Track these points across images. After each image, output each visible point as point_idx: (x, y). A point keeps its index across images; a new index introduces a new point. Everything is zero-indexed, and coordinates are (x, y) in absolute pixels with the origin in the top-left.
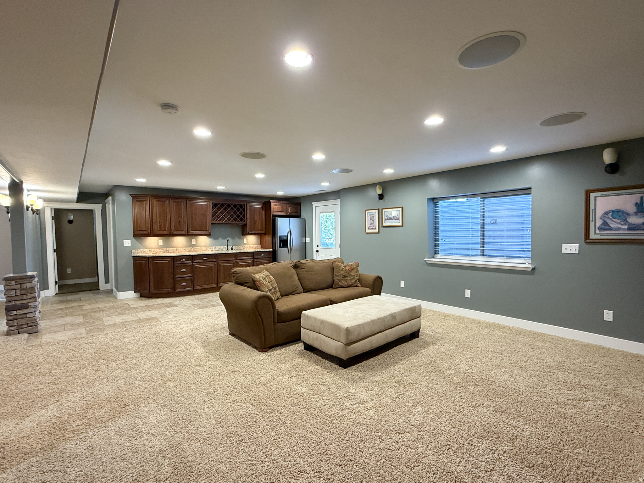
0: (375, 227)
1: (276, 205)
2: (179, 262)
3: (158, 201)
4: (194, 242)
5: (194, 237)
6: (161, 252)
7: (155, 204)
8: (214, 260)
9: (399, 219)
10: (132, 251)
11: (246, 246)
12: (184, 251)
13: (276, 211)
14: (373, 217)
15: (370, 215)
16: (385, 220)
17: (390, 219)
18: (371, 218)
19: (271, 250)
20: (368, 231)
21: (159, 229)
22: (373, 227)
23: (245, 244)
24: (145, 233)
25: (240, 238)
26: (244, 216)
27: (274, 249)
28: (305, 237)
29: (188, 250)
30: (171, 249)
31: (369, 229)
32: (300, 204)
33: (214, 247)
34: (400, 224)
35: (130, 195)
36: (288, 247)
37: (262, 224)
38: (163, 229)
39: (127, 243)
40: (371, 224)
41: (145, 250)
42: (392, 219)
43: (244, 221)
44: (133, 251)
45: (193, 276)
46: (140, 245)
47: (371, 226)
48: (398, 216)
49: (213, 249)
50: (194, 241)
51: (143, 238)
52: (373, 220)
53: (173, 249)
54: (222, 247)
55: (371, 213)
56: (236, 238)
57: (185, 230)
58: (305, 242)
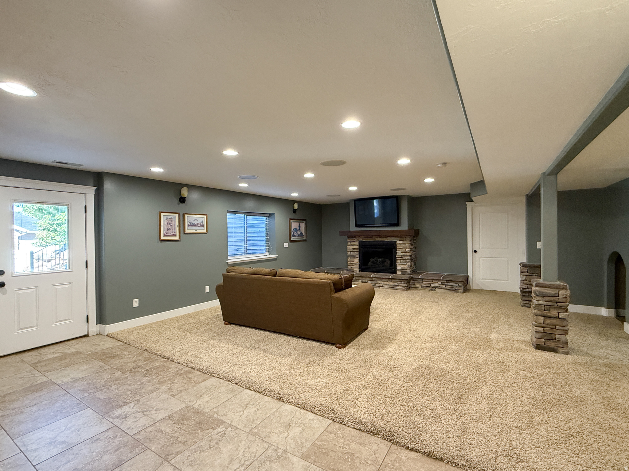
0: (174, 233)
9: (203, 226)
14: (172, 221)
15: (167, 219)
16: (188, 226)
17: (194, 225)
18: (168, 222)
20: (163, 238)
22: (173, 234)
31: (165, 235)
34: (205, 231)
40: (169, 229)
42: (196, 226)
47: (168, 232)
48: (202, 223)
52: (172, 225)
55: (169, 217)
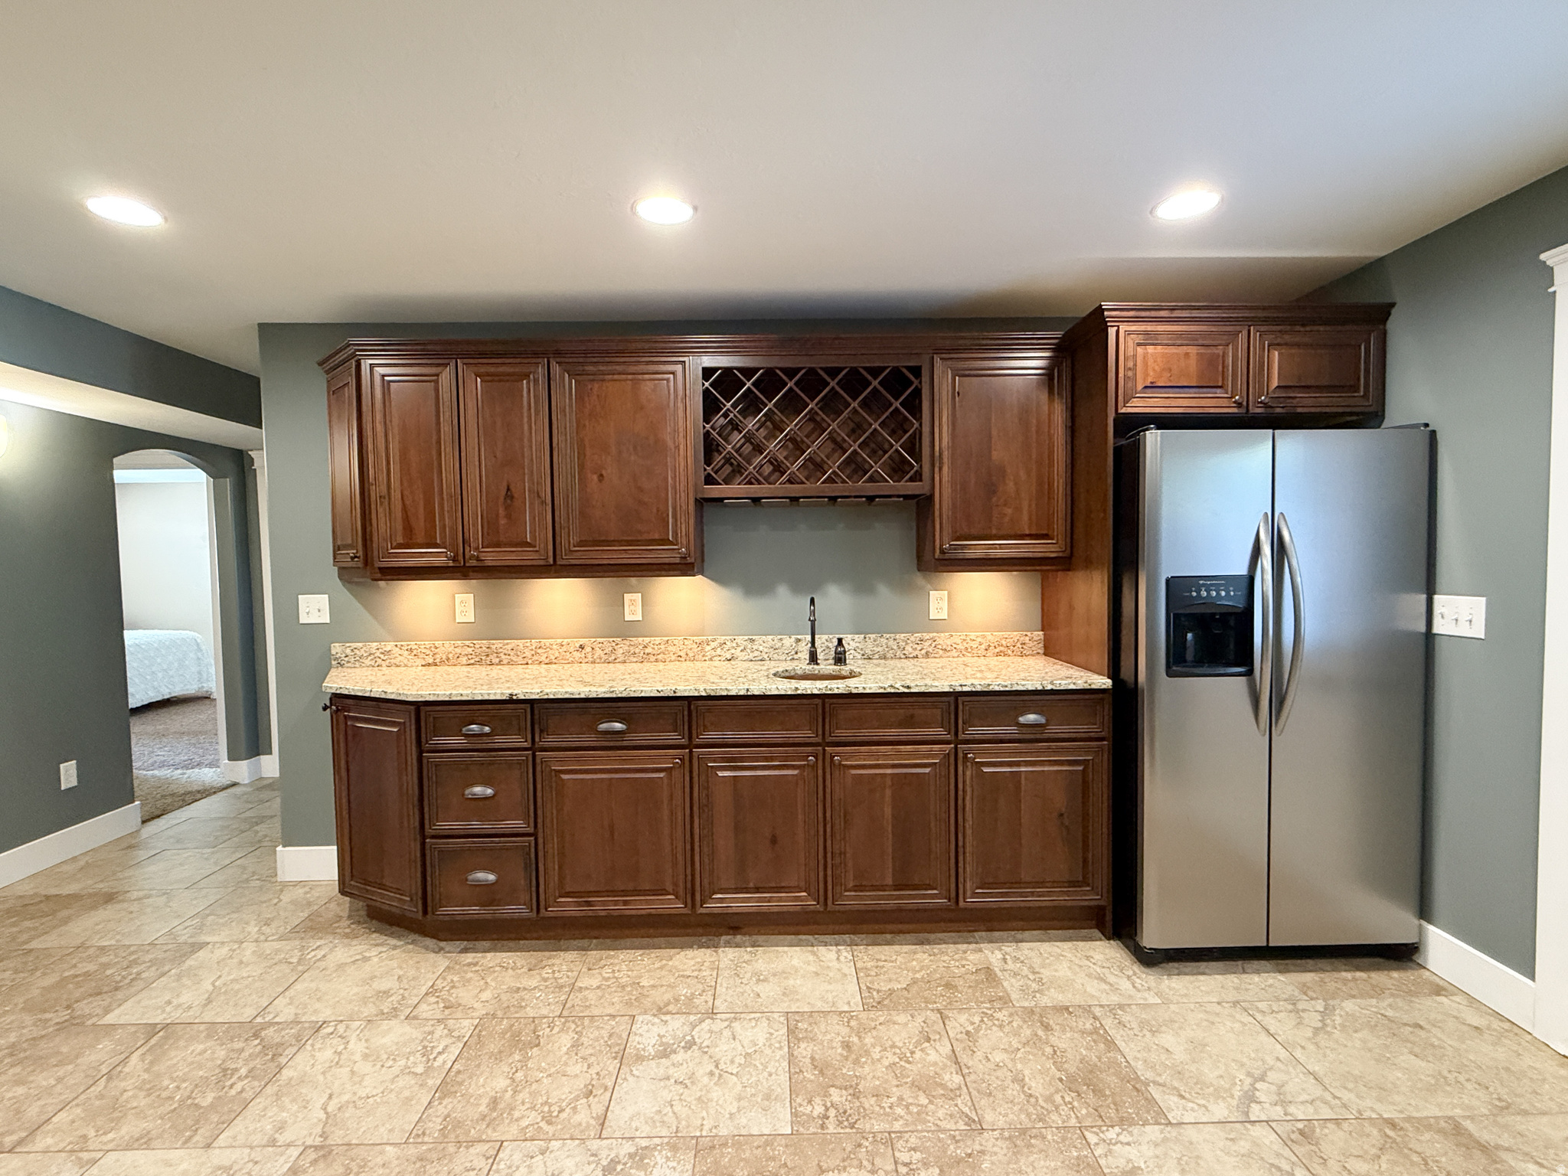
1: (1149, 339)
2: (454, 741)
3: (395, 378)
4: (633, 607)
5: (633, 580)
6: (464, 660)
8: (674, 737)
10: (333, 651)
11: (943, 639)
12: (577, 655)
13: (1152, 387)
19: (1103, 682)
21: (401, 540)
23: (936, 626)
25: (904, 587)
26: (913, 447)
27: (1126, 673)
28: (1430, 590)
29: (598, 652)
30: (513, 643)
32: (1379, 315)
33: (740, 639)
36: (1250, 673)
37: (1044, 489)
38: (420, 536)
39: (314, 609)
41: (389, 646)
43: (917, 477)
44: (336, 648)
45: (535, 835)
46: (370, 618)
49: (737, 652)
50: (633, 602)
51: (382, 583)
56: (883, 590)
58: (1429, 637)
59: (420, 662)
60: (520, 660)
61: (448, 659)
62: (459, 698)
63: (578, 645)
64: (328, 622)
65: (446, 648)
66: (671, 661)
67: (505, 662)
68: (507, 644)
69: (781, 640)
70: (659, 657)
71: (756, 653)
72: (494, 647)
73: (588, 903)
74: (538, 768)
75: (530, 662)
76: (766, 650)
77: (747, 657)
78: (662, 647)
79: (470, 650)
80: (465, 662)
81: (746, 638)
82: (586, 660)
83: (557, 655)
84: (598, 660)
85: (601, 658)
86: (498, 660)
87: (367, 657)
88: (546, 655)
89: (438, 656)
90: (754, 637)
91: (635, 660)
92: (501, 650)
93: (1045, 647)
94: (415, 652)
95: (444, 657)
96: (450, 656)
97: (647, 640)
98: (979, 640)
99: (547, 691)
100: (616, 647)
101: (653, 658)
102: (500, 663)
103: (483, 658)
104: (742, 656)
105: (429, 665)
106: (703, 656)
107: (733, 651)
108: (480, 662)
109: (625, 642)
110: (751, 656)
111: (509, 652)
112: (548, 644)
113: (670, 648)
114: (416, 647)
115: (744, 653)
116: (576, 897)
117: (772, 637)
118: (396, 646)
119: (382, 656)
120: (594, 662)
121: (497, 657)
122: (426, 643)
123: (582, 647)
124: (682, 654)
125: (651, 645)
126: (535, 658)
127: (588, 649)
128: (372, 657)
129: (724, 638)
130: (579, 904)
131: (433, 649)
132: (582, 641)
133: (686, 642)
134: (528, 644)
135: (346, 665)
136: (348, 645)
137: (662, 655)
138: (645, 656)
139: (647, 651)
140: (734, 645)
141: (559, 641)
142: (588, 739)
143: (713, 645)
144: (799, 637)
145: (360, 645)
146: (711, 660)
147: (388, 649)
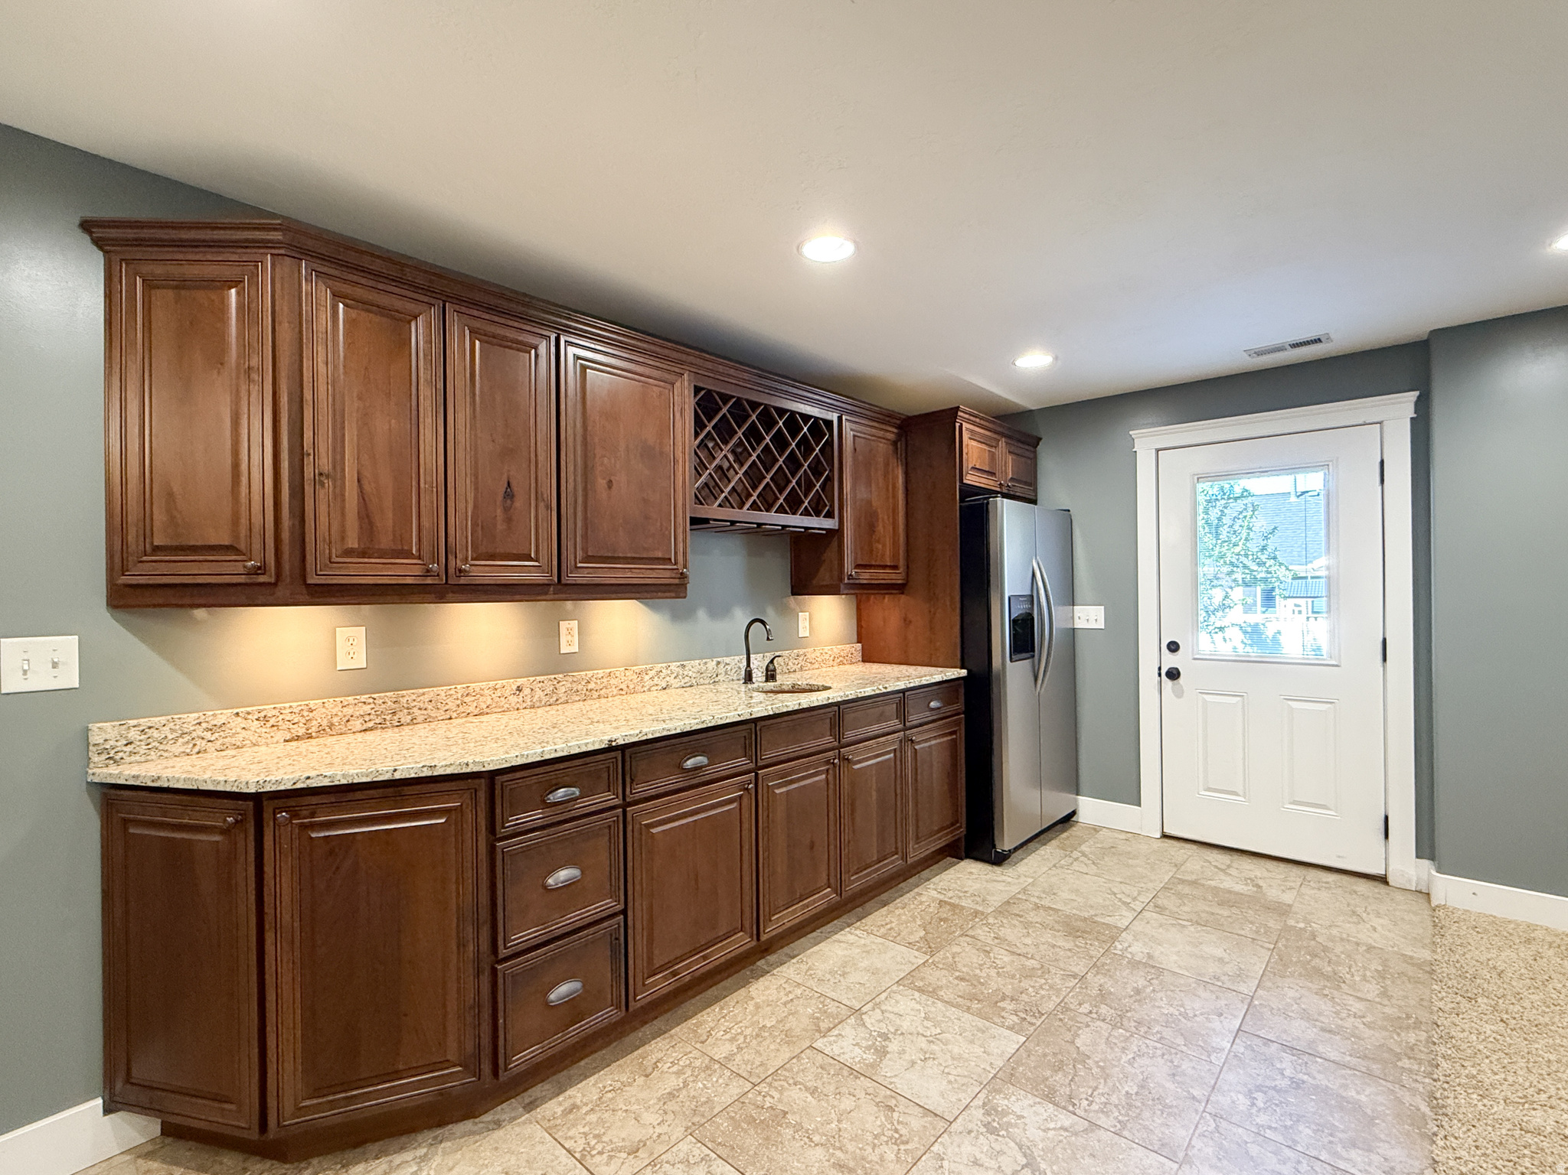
1: (973, 435)
2: (536, 816)
3: (353, 302)
4: (569, 637)
5: (569, 604)
7: (324, 318)
8: (743, 764)
10: (96, 738)
12: (513, 699)
19: (965, 673)
21: (353, 543)
23: (805, 644)
24: (231, 570)
25: (783, 609)
26: (829, 488)
28: (1073, 604)
29: (539, 693)
30: (431, 693)
32: (1036, 443)
33: (674, 666)
35: (86, 226)
36: (1033, 656)
37: (895, 543)
38: (385, 542)
39: (44, 663)
41: (223, 716)
44: (103, 732)
45: (624, 910)
49: (671, 680)
50: (569, 631)
53: (441, 690)
54: (712, 664)
57: (543, 553)
58: (1075, 629)
59: (280, 736)
60: (440, 714)
61: (331, 726)
62: (553, 755)
63: (515, 687)
64: (77, 686)
65: (327, 709)
66: (613, 696)
67: (420, 719)
68: (424, 694)
69: (706, 663)
70: (602, 692)
71: (687, 679)
72: (404, 700)
73: (674, 973)
74: (630, 828)
75: (454, 715)
76: (694, 675)
77: (679, 684)
78: (605, 680)
79: (367, 708)
80: (359, 727)
81: (678, 664)
82: (525, 705)
83: (489, 702)
84: (538, 704)
85: (541, 701)
86: (410, 717)
87: (176, 740)
88: (475, 704)
89: (314, 723)
90: (684, 663)
91: (577, 698)
92: (415, 703)
93: (863, 656)
94: (272, 721)
95: (325, 723)
96: (335, 720)
97: (590, 673)
98: (830, 652)
99: (645, 730)
100: (557, 686)
101: (595, 694)
102: (413, 722)
103: (388, 718)
104: (675, 683)
105: (298, 738)
106: (643, 686)
107: (668, 679)
108: (382, 726)
109: (567, 678)
110: (682, 684)
111: (426, 705)
112: (477, 690)
113: (613, 681)
114: (274, 712)
115: (676, 680)
116: (666, 970)
117: (698, 661)
118: (237, 714)
119: (208, 735)
120: (533, 707)
121: (409, 714)
122: (294, 704)
123: (519, 689)
124: (623, 686)
125: (593, 679)
126: (461, 709)
127: (527, 691)
128: (187, 738)
129: (660, 665)
130: (665, 978)
131: (305, 713)
132: (520, 681)
133: (627, 672)
134: (452, 692)
135: (128, 759)
136: (132, 722)
137: (604, 690)
138: (588, 693)
139: (590, 686)
140: (669, 672)
141: (492, 684)
142: (672, 781)
143: (652, 673)
144: (719, 659)
145: (163, 719)
146: (649, 690)
147: (218, 722)
